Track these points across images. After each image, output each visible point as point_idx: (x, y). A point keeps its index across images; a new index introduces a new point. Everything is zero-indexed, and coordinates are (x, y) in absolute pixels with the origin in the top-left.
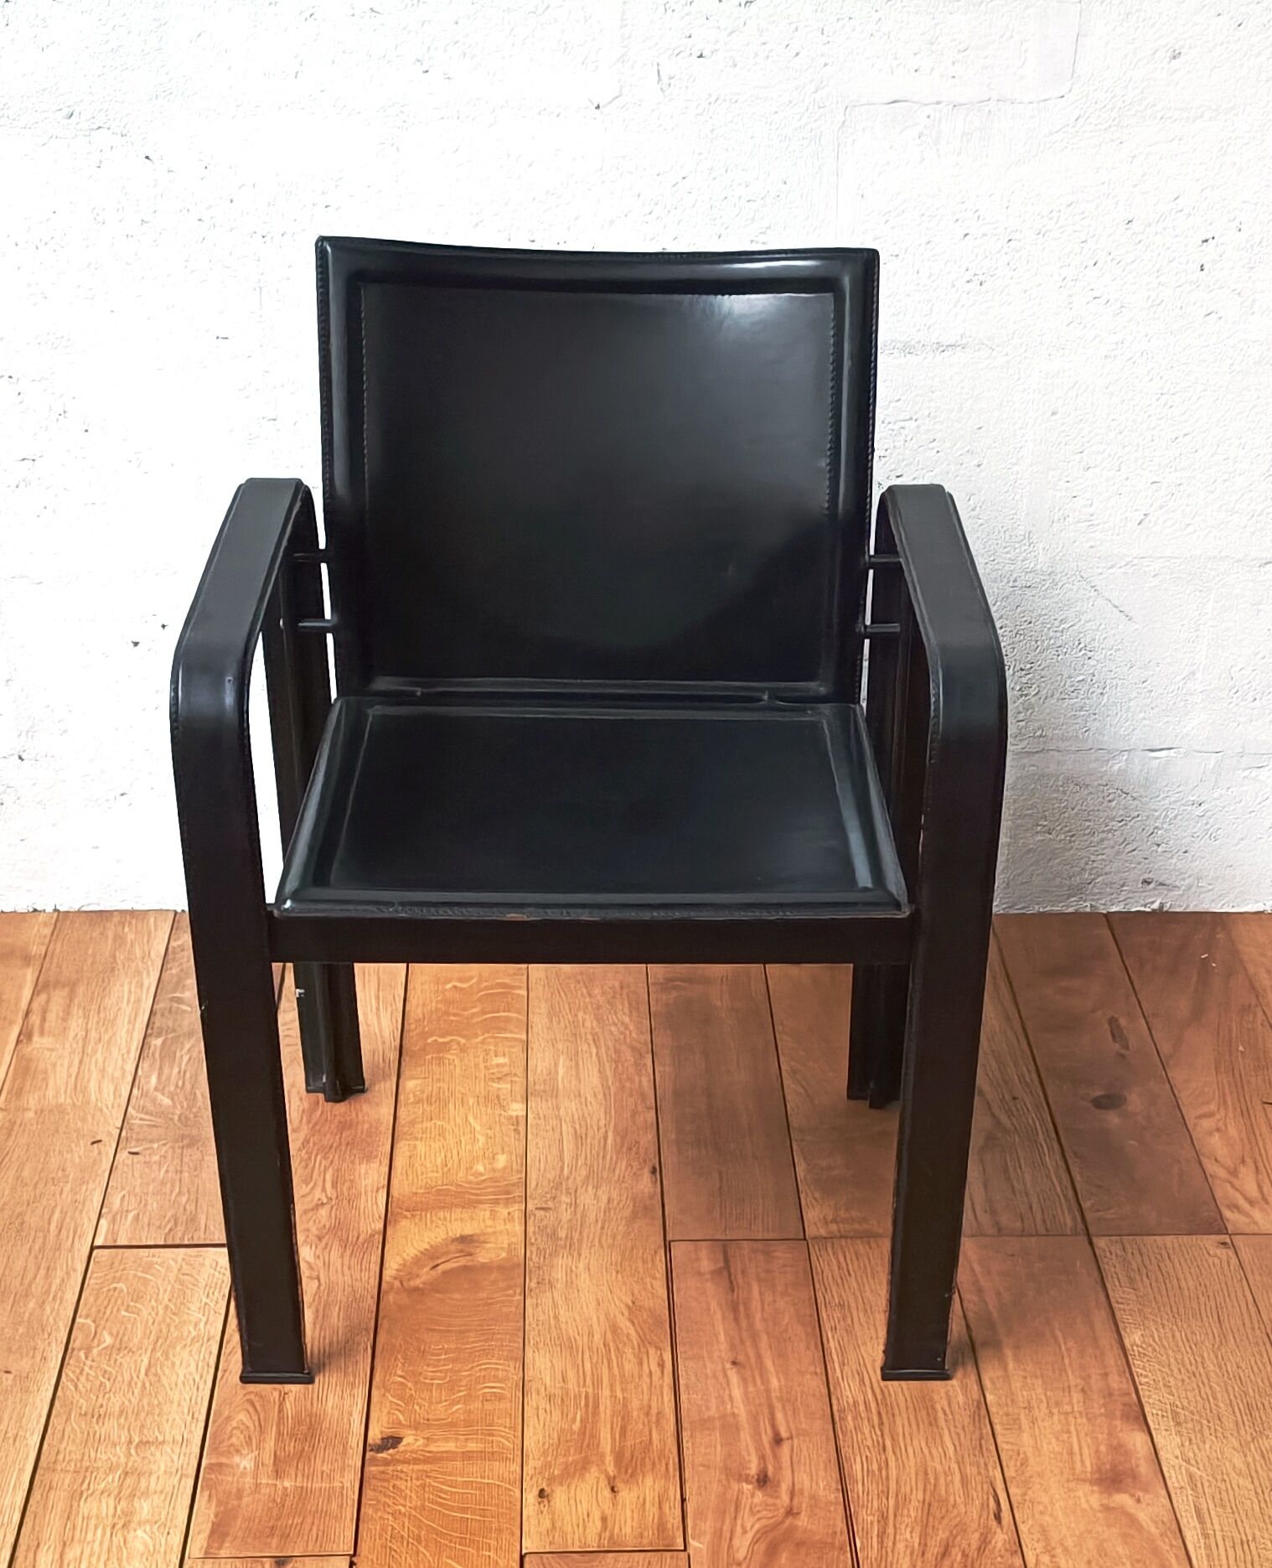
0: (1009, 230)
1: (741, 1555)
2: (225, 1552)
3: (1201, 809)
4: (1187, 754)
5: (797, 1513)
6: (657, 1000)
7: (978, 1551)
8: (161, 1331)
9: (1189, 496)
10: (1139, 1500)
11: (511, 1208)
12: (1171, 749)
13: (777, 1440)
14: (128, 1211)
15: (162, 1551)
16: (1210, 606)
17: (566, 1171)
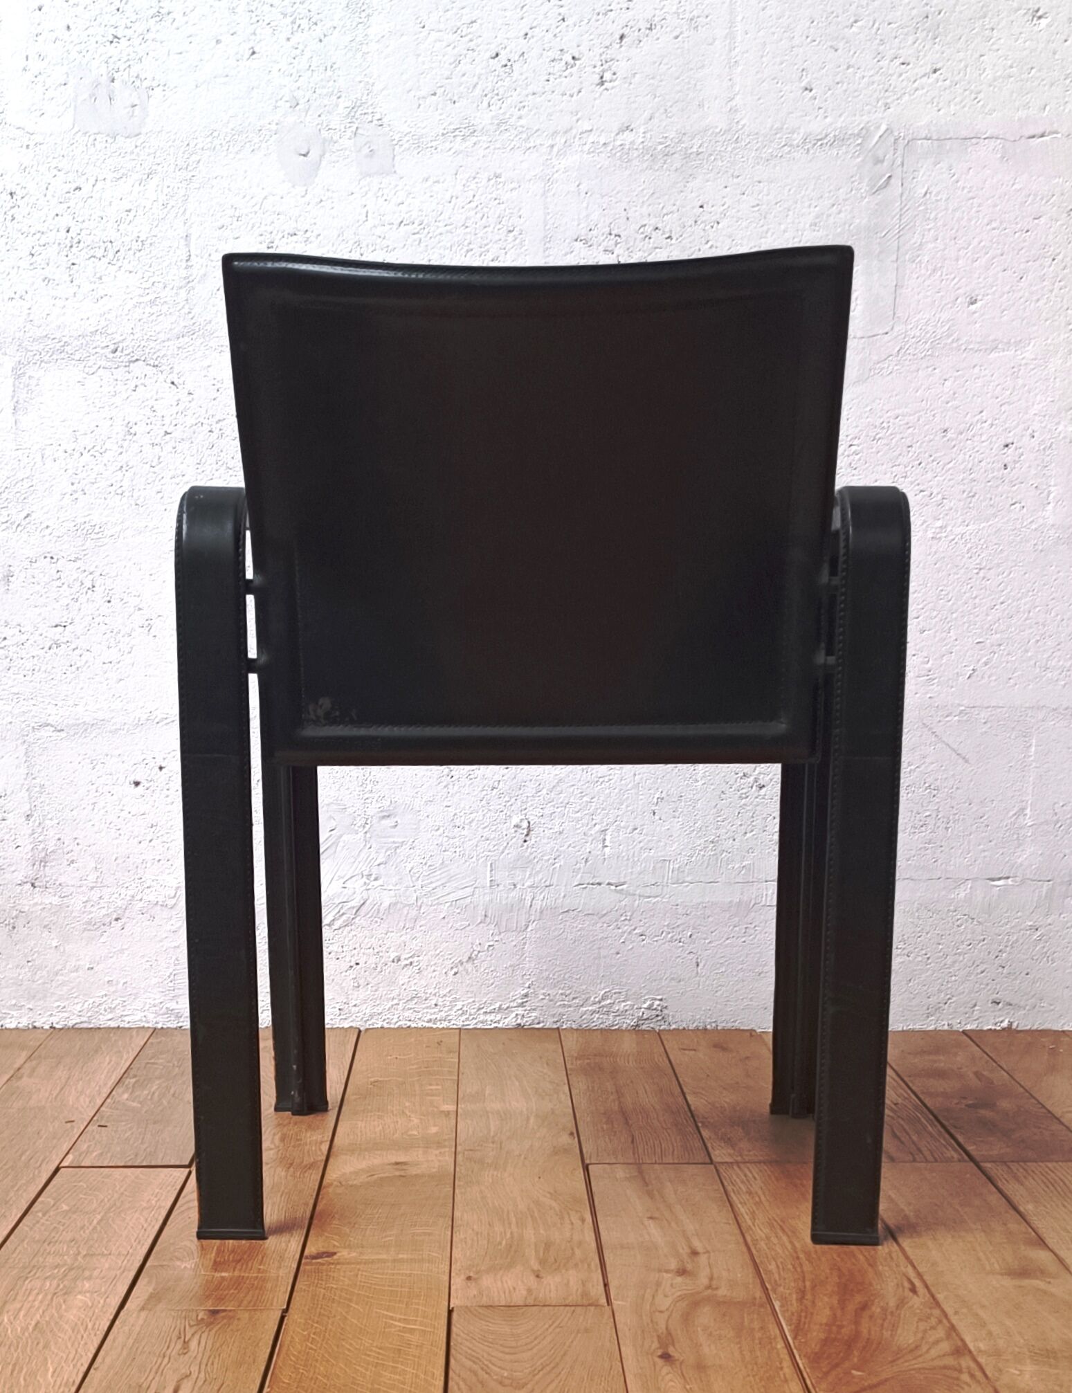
1: (663, 1308)
2: (160, 1306)
3: (1039, 933)
4: (1023, 882)
5: (717, 1289)
6: (572, 1064)
7: (898, 1307)
8: (115, 1204)
9: (1008, 654)
10: (1049, 1283)
11: (443, 1150)
12: (1008, 878)
13: (695, 1253)
14: (93, 1151)
15: (100, 1305)
16: (1033, 749)
17: (492, 1134)
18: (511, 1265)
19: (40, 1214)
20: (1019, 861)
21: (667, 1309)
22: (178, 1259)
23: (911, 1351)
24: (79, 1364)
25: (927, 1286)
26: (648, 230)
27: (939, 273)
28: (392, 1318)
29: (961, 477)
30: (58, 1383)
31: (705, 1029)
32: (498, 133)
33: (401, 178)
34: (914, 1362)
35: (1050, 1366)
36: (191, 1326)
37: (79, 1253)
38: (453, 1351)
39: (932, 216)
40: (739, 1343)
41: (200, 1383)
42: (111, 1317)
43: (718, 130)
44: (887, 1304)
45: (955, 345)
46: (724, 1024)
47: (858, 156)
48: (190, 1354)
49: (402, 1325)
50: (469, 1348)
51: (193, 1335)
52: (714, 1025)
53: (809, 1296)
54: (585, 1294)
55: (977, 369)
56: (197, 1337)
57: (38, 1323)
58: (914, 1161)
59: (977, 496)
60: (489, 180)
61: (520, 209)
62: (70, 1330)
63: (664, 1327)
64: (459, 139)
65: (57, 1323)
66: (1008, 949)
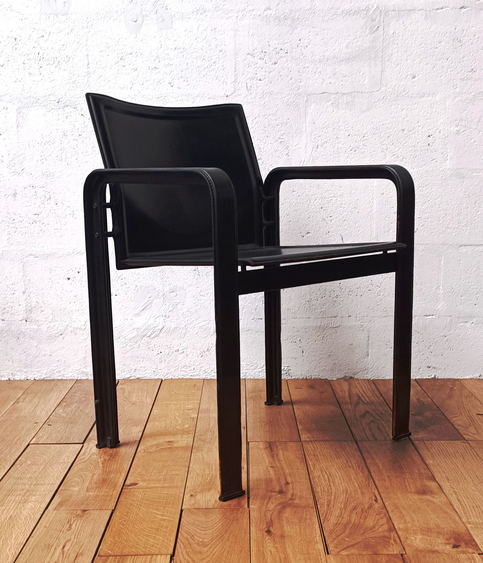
0: (363, 133)
1: (271, 509)
2: (62, 508)
3: (446, 338)
4: (439, 317)
5: (294, 500)
6: (249, 395)
7: (368, 508)
8: (50, 461)
9: (431, 222)
10: (434, 497)
11: (189, 435)
12: (433, 315)
13: (287, 483)
14: (44, 437)
15: (38, 508)
16: (443, 261)
18: (210, 489)
19: (18, 466)
20: (438, 308)
22: (73, 486)
23: (371, 529)
24: (25, 535)
25: (382, 499)
26: (278, 50)
27: (399, 66)
28: (157, 514)
29: (410, 149)
30: (16, 544)
31: (306, 379)
32: (215, 11)
33: (175, 30)
34: (372, 534)
35: (428, 536)
36: (74, 517)
37: (32, 484)
38: (180, 529)
39: (396, 43)
40: (300, 525)
41: (74, 543)
42: (42, 513)
43: (306, 9)
44: (364, 507)
45: (407, 95)
46: (314, 377)
47: (365, 18)
48: (71, 530)
49: (161, 517)
50: (187, 528)
51: (74, 521)
52: (310, 377)
53: (332, 503)
54: (239, 503)
55: (416, 105)
56: (75, 522)
57: (11, 516)
58: (385, 440)
59: (417, 157)
60: (212, 30)
61: (225, 42)
62: (24, 519)
63: (270, 518)
64: (199, 14)
65: (19, 516)
66: (433, 345)
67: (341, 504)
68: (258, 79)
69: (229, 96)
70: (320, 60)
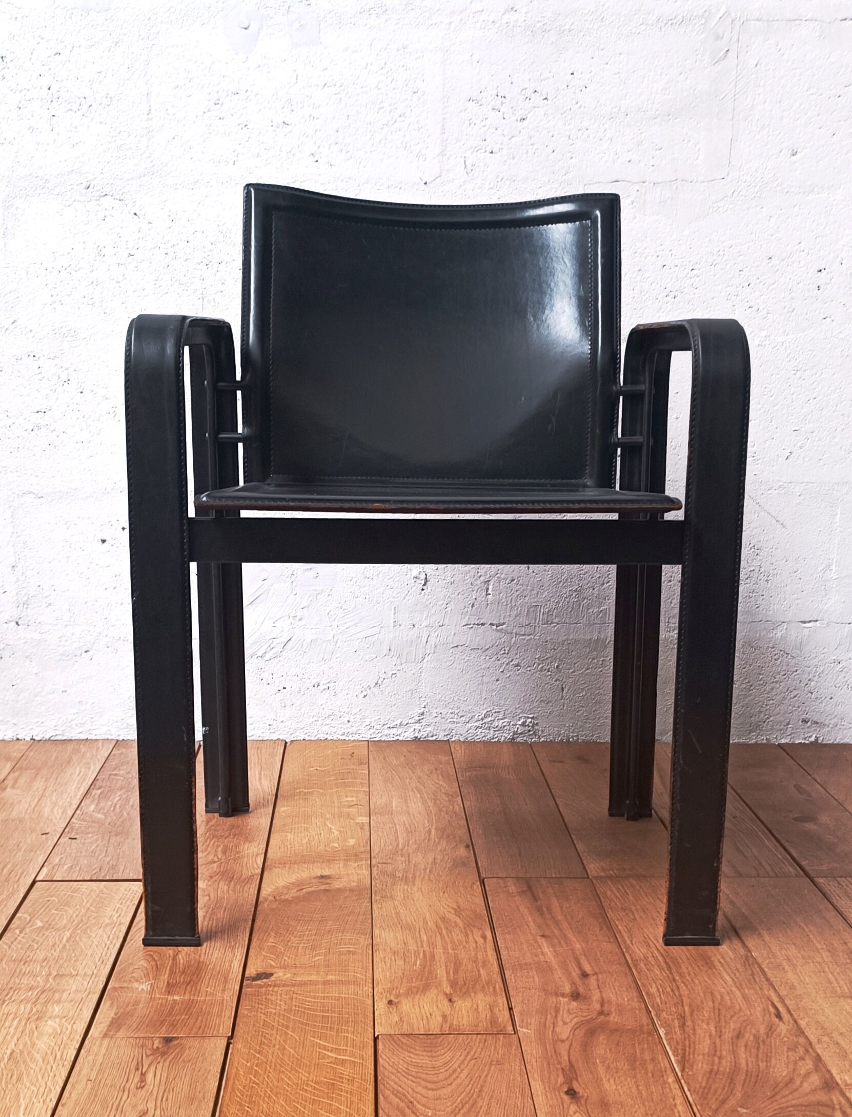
0: (692, 263)
1: (564, 1037)
2: (121, 1034)
3: (840, 666)
4: (828, 624)
5: (608, 1015)
6: (463, 775)
7: (767, 1035)
8: (82, 920)
9: (819, 440)
11: (360, 863)
12: (816, 621)
13: (585, 975)
14: (64, 864)
15: (68, 1033)
16: (838, 517)
17: (401, 846)
18: (426, 988)
19: (17, 931)
20: (826, 608)
21: (568, 1038)
22: (136, 981)
23: (787, 1085)
24: (48, 1100)
25: (789, 1011)
26: (529, 92)
27: (767, 129)
28: (325, 1048)
29: (782, 296)
31: (568, 741)
32: (405, 11)
33: (325, 48)
34: (791, 1097)
36: (147, 1056)
37: (49, 975)
38: (380, 1086)
39: (761, 84)
40: (635, 1077)
42: (77, 1046)
43: (587, 11)
44: (758, 1031)
45: (779, 188)
46: (584, 738)
47: (702, 33)
48: (147, 1087)
49: (334, 1055)
50: (395, 1083)
51: (150, 1066)
52: (575, 738)
53: (689, 1023)
54: (493, 1021)
55: (797, 208)
56: (152, 1069)
57: (13, 1051)
58: (758, 876)
59: (795, 311)
60: (398, 50)
61: (423, 74)
62: (41, 1060)
63: (567, 1058)
64: (373, 17)
65: (29, 1052)
66: (816, 678)
67: (708, 1024)
68: (489, 150)
69: (430, 183)
70: (611, 114)
